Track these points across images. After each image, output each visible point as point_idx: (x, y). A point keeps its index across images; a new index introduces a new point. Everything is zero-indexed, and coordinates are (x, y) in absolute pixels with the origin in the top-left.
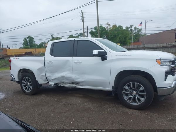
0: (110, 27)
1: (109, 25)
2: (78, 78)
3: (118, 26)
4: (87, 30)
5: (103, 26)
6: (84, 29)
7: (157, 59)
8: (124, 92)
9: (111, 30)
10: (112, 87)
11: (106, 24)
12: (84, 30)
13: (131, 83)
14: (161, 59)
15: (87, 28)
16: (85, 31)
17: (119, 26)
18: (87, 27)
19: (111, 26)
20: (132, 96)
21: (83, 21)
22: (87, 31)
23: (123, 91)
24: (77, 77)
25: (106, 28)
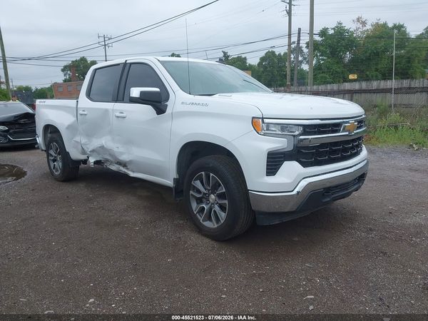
0: (365, 28)
1: (364, 23)
2: (122, 153)
3: (390, 25)
4: (299, 37)
5: (343, 25)
6: (290, 35)
7: (253, 118)
8: (192, 195)
9: (368, 37)
10: (174, 179)
11: (355, 19)
12: (290, 38)
13: (203, 173)
14: (263, 118)
15: (299, 33)
16: (292, 41)
17: (395, 25)
18: (300, 29)
19: (368, 27)
20: (207, 204)
21: (289, 13)
22: (299, 40)
23: (191, 192)
24: (121, 149)
25: (353, 33)
